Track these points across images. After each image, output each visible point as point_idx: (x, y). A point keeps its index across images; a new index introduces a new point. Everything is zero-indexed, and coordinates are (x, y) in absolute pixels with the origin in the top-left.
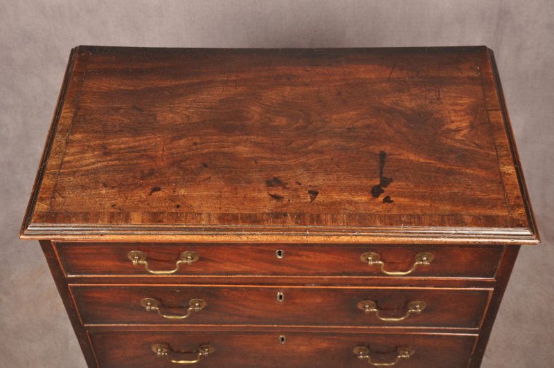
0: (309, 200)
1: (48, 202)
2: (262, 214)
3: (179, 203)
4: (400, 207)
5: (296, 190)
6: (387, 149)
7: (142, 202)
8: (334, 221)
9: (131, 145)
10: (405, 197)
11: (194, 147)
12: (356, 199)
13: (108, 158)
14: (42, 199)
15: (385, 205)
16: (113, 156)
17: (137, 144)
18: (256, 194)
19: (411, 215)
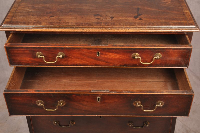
0: (111, 19)
1: (10, 19)
2: (92, 23)
3: (60, 20)
4: (145, 21)
5: (105, 17)
6: (140, 7)
7: (46, 20)
8: (120, 24)
9: (43, 6)
10: (147, 18)
11: (67, 7)
12: (128, 19)
13: (34, 9)
14: (8, 18)
15: (139, 20)
16: (36, 9)
17: (45, 6)
18: (90, 18)
19: (149, 23)
